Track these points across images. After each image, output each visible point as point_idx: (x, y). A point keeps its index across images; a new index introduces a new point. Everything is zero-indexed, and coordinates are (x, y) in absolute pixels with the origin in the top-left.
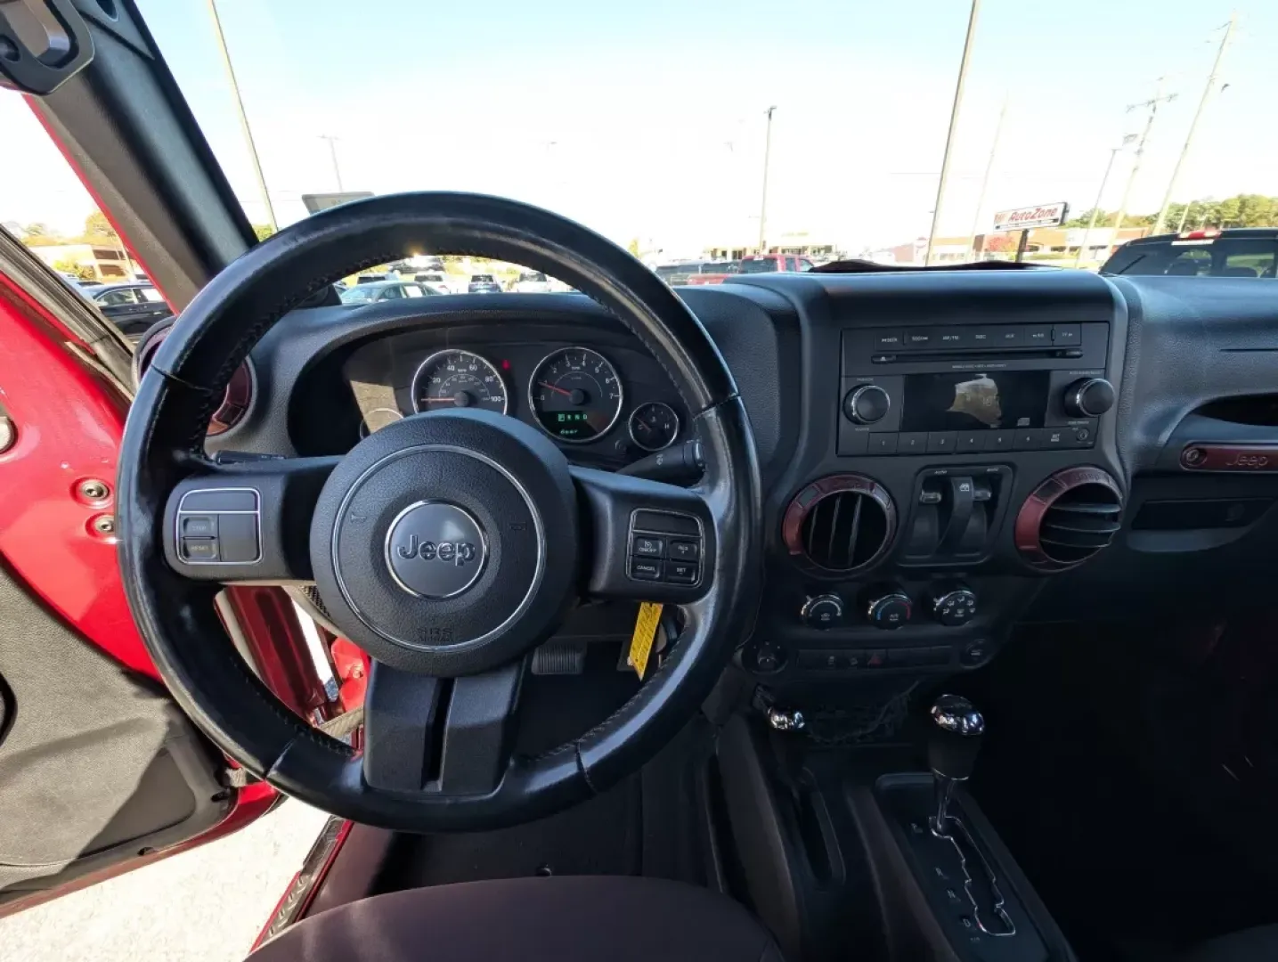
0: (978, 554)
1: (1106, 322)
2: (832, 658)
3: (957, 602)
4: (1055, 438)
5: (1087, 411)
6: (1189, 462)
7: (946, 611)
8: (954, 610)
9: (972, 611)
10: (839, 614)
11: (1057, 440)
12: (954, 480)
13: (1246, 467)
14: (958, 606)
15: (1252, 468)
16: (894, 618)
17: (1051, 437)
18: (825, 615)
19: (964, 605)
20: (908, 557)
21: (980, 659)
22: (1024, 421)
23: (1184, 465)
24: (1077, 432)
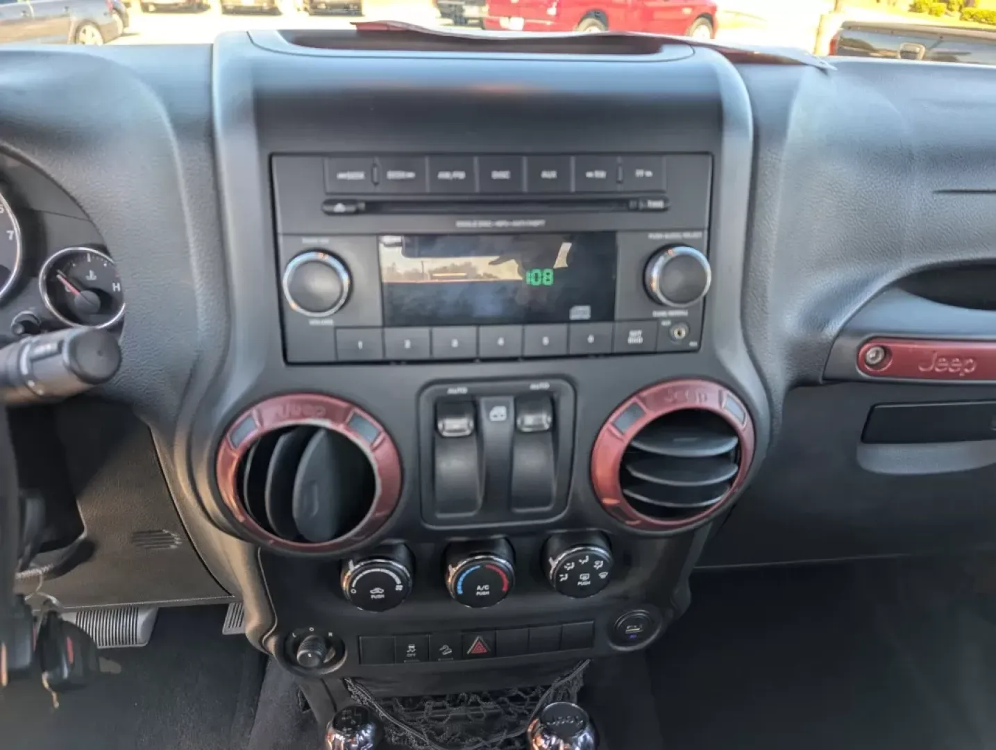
0: (547, 509)
1: (706, 153)
2: (412, 647)
3: (577, 564)
4: (635, 337)
5: (669, 299)
6: (869, 365)
7: (564, 578)
8: (574, 575)
9: (603, 575)
10: (399, 588)
11: (640, 340)
12: (483, 402)
13: (946, 375)
14: (580, 569)
15: (955, 376)
16: (483, 591)
17: (627, 336)
18: (377, 590)
19: (588, 568)
20: (440, 516)
21: (641, 637)
22: (581, 312)
23: (860, 369)
24: (669, 328)
